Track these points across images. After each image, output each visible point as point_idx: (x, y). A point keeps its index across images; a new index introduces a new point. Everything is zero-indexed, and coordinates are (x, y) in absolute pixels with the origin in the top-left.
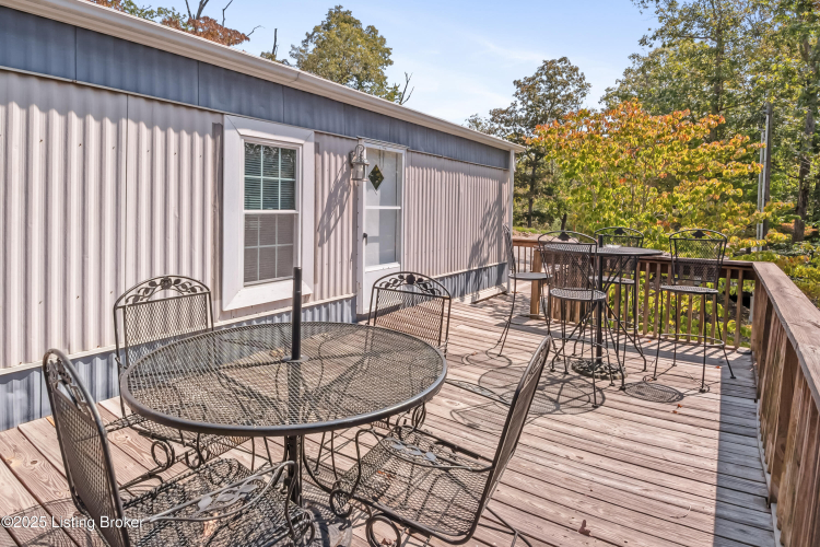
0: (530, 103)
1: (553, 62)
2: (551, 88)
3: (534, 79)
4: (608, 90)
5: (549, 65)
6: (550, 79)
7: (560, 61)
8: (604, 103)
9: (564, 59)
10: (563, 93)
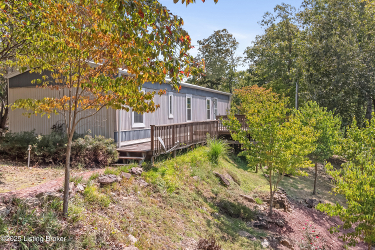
0: (207, 54)
1: (219, 31)
2: (218, 46)
3: (208, 40)
4: (248, 48)
5: (217, 33)
6: (218, 41)
7: (222, 31)
8: (246, 54)
9: (225, 30)
10: (224, 49)
